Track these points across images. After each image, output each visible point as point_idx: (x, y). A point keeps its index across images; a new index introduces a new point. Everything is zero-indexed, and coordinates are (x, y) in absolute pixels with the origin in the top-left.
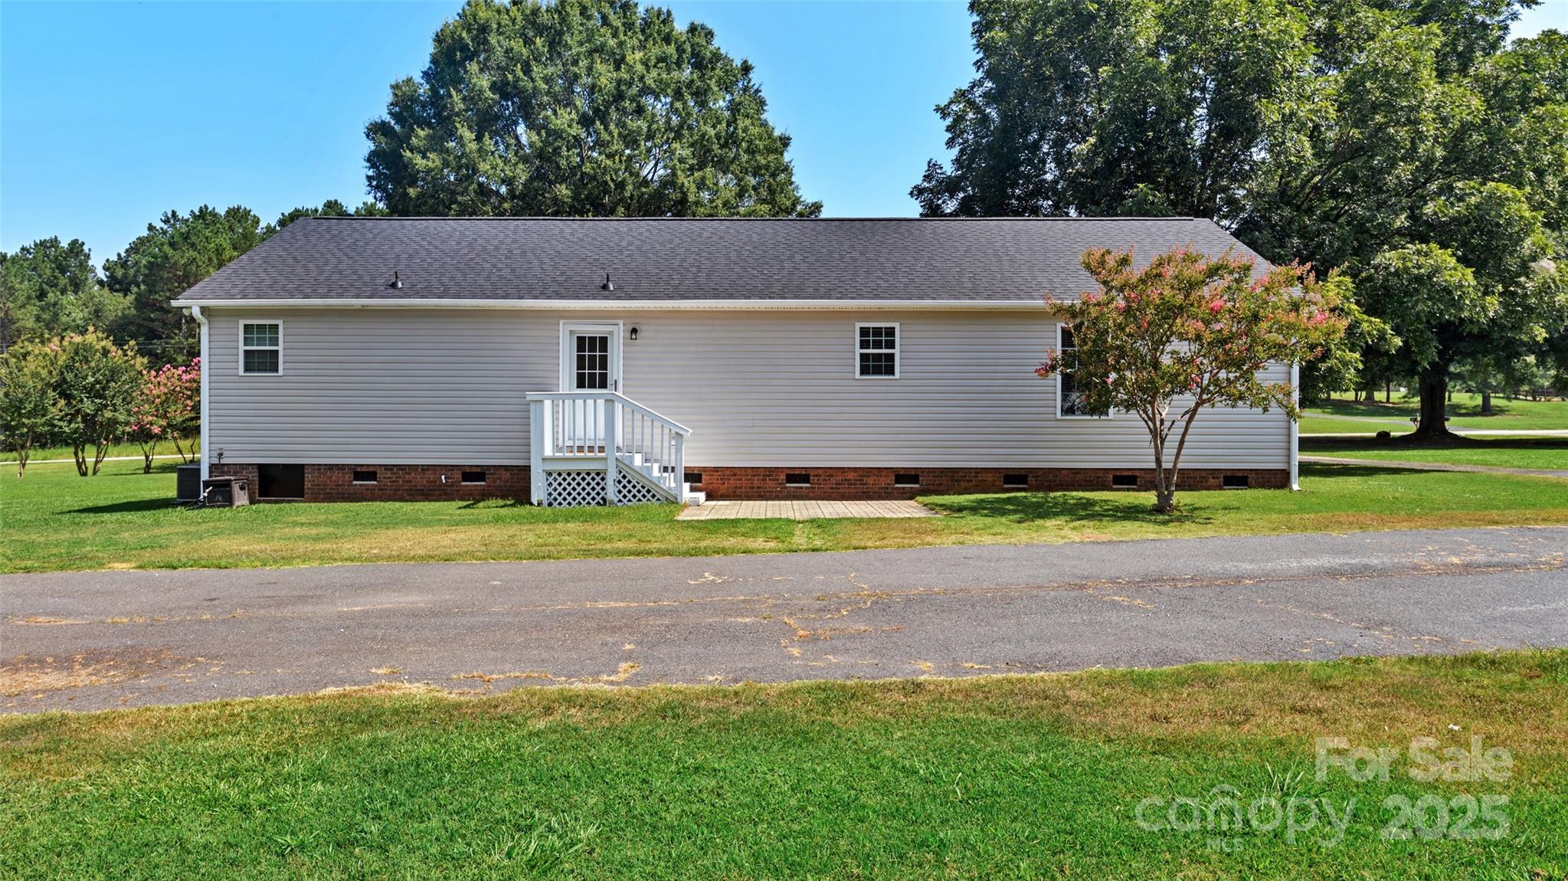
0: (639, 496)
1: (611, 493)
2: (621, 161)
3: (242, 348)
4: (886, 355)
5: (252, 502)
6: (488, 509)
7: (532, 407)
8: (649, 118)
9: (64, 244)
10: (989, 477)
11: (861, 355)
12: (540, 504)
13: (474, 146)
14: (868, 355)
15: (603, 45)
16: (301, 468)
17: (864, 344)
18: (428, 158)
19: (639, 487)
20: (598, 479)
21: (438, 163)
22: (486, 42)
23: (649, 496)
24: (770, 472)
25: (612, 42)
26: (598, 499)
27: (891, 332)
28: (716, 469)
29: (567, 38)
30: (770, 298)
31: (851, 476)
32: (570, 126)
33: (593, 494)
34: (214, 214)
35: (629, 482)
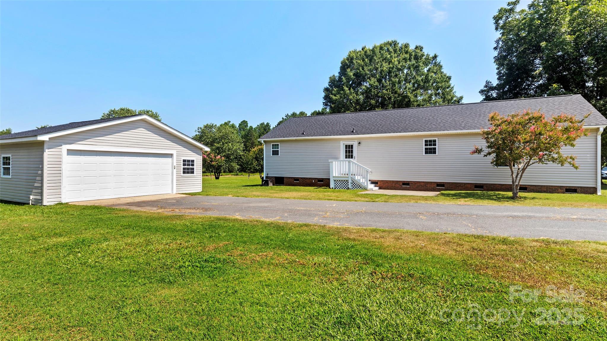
0: (357, 187)
1: (350, 186)
2: (390, 91)
3: (272, 150)
4: (433, 148)
5: (273, 185)
6: (321, 189)
7: (330, 163)
8: (399, 77)
9: (265, 124)
10: (469, 186)
11: (425, 148)
12: (332, 188)
13: (348, 91)
14: (428, 148)
15: (386, 57)
16: (283, 178)
17: (426, 145)
18: (336, 96)
19: (357, 185)
20: (347, 182)
21: (339, 97)
22: (352, 62)
23: (360, 187)
24: (397, 182)
25: (389, 56)
26: (347, 187)
27: (435, 141)
28: (382, 181)
29: (375, 58)
30: (397, 133)
31: (422, 184)
32: (374, 83)
33: (346, 186)
34: (296, 114)
35: (354, 183)
